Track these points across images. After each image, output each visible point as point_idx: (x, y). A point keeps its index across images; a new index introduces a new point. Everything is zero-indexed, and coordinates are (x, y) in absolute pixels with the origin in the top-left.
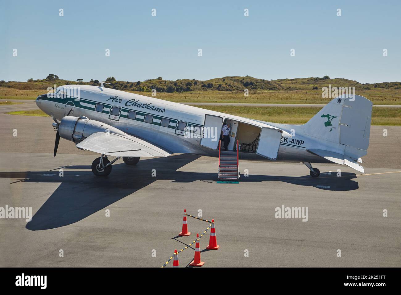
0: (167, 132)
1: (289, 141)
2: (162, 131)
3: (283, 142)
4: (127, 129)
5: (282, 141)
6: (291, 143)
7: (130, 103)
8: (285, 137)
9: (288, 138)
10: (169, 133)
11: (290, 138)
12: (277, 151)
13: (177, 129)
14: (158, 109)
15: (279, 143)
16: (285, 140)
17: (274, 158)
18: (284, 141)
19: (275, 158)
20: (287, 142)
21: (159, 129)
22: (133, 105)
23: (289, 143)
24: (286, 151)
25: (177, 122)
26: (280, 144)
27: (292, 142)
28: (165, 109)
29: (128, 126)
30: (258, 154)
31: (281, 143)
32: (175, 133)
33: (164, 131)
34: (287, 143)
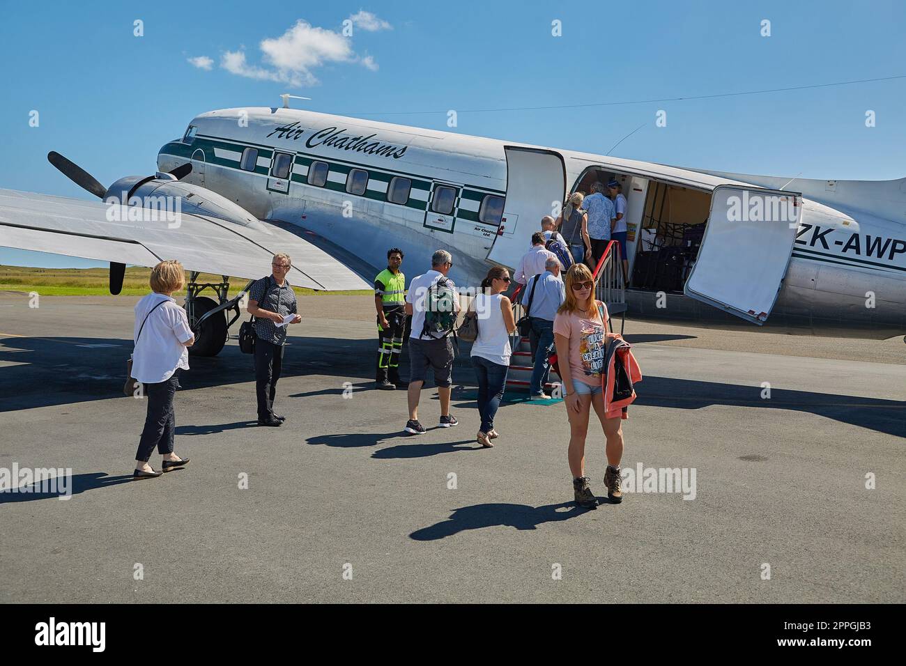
0: (401, 222)
1: (837, 243)
2: (390, 218)
3: (807, 247)
4: (304, 217)
5: (804, 243)
6: (844, 250)
7: (319, 138)
8: (818, 228)
9: (830, 230)
10: (407, 224)
11: (843, 232)
12: (777, 285)
13: (431, 210)
14: (388, 150)
15: (788, 251)
16: (815, 236)
17: (758, 312)
18: (813, 244)
19: (763, 314)
20: (826, 246)
21: (382, 211)
22: (325, 142)
23: (836, 250)
24: (818, 287)
25: (433, 184)
26: (794, 255)
27: (848, 246)
28: (404, 149)
29: (310, 208)
30: (694, 296)
31: (795, 249)
32: (425, 226)
33: (394, 220)
34: (826, 251)
